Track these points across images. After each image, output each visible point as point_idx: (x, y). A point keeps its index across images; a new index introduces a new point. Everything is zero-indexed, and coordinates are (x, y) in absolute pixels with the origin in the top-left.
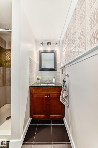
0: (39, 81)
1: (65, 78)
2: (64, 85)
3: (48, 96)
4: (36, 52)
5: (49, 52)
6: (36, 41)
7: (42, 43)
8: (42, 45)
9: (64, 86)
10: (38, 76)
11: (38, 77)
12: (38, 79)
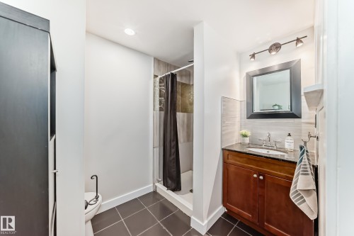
0: (247, 140)
1: (305, 143)
2: (301, 161)
3: (261, 177)
4: (240, 77)
5: (276, 69)
6: (240, 55)
7: (253, 56)
8: (252, 59)
9: (302, 163)
10: (245, 128)
11: (244, 132)
12: (245, 136)
